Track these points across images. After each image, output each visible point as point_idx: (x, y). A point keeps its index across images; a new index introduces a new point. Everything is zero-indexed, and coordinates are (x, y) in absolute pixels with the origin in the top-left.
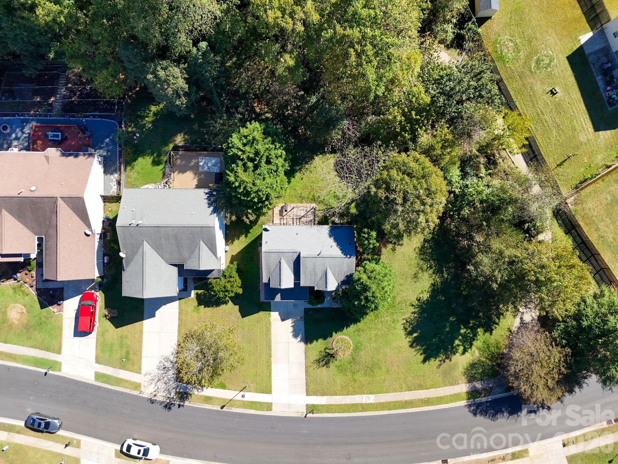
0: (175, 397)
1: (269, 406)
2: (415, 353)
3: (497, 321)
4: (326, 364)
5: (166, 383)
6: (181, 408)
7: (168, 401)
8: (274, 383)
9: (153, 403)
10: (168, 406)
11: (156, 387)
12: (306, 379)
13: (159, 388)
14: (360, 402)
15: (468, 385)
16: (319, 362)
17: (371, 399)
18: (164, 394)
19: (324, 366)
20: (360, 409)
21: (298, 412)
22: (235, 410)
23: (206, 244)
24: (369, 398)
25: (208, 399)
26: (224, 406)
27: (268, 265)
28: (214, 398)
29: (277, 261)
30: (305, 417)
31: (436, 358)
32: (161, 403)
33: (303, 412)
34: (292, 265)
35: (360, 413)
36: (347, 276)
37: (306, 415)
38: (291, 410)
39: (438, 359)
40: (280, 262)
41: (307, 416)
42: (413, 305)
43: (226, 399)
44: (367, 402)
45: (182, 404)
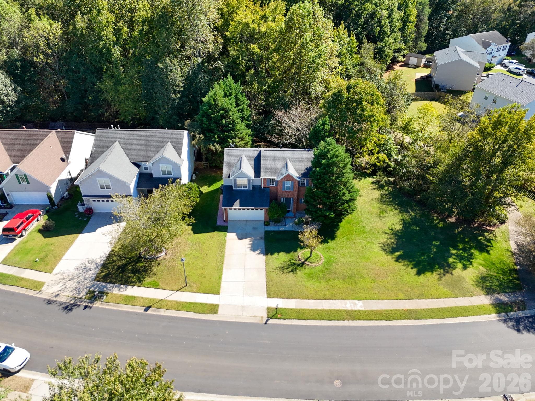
0: (84, 297)
1: (213, 309)
2: (403, 267)
3: (489, 244)
4: (292, 271)
5: (78, 282)
6: (87, 309)
7: (72, 302)
8: (223, 285)
9: (50, 304)
10: (68, 308)
11: (64, 287)
12: (267, 282)
13: (68, 287)
14: (344, 309)
15: (488, 297)
16: (283, 269)
17: (359, 306)
18: (71, 294)
19: (289, 272)
20: (346, 316)
21: (255, 317)
22: (162, 312)
23: (173, 145)
24: (355, 305)
25: (130, 300)
26: (150, 307)
27: (229, 162)
28: (139, 297)
29: (239, 158)
30: (266, 323)
31: (432, 272)
32: (61, 304)
33: (262, 317)
34: (253, 162)
35: (346, 321)
36: (307, 169)
37: (267, 321)
38: (245, 314)
39: (435, 273)
40: (241, 158)
41: (269, 322)
42: (386, 233)
43: (155, 299)
44: (353, 309)
45: (90, 305)
